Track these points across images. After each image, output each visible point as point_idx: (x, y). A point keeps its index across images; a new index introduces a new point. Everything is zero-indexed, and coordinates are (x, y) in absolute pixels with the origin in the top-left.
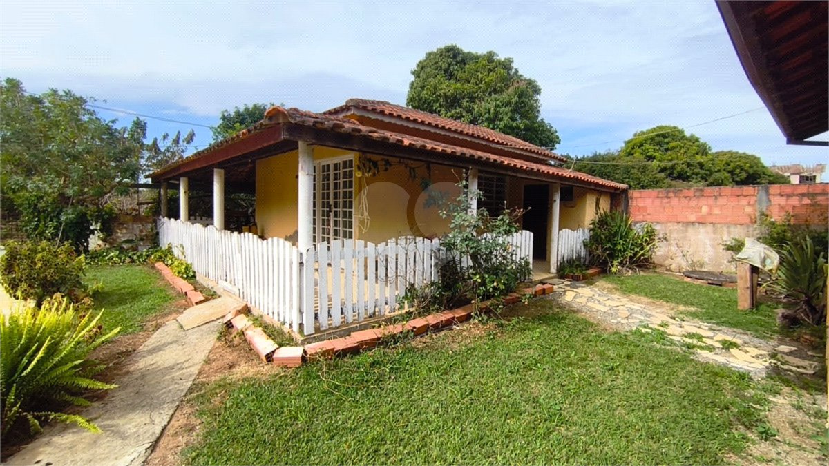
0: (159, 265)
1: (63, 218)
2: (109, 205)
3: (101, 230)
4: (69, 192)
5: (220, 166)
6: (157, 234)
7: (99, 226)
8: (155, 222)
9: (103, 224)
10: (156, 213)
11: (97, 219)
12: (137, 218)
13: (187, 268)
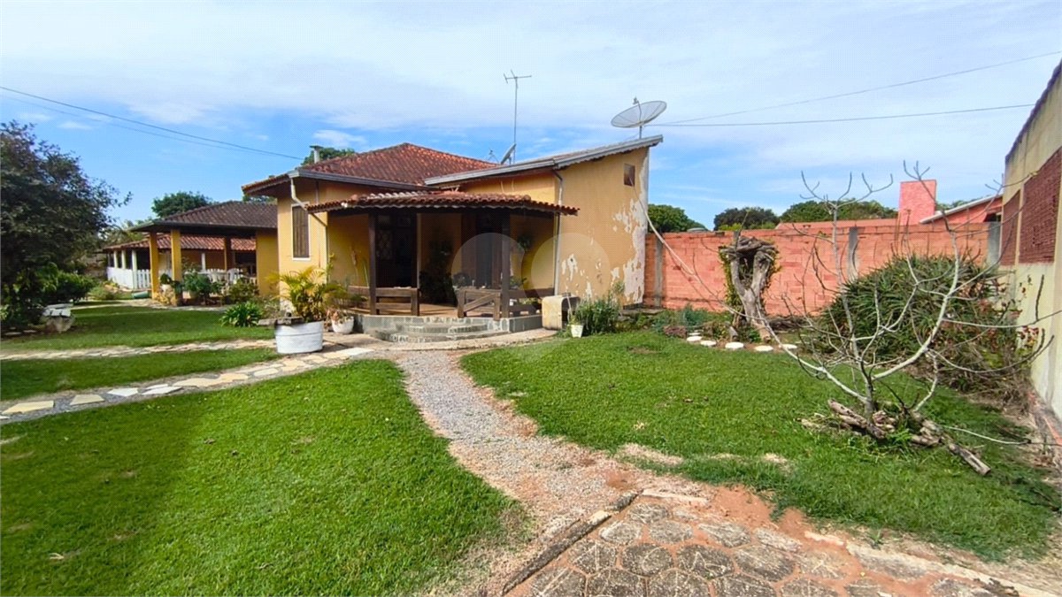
0: (106, 286)
5: (122, 251)
8: (105, 269)
10: (105, 265)
13: (116, 284)
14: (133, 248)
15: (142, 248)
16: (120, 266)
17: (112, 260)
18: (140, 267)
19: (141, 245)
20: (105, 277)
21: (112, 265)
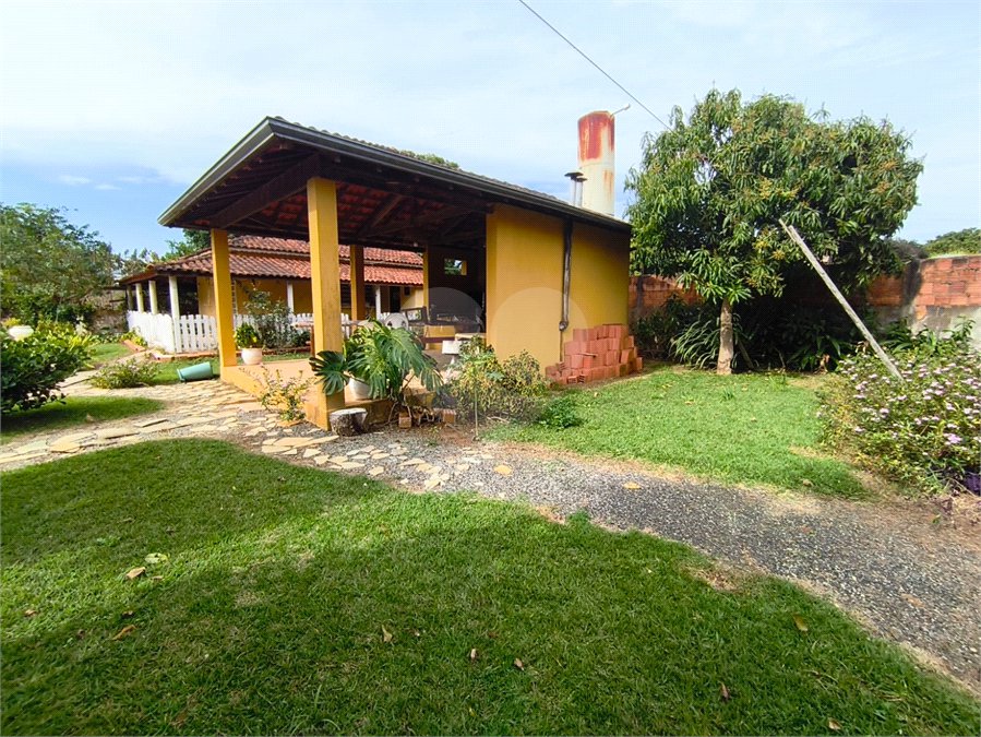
0: (127, 341)
1: (58, 311)
2: (88, 303)
3: (84, 322)
4: (62, 294)
5: (152, 279)
6: (127, 323)
7: (82, 318)
8: (124, 314)
9: (85, 317)
10: (125, 308)
11: (81, 312)
12: (111, 312)
13: (142, 340)
14: (171, 272)
15: (189, 271)
16: (147, 308)
17: (134, 299)
18: (184, 311)
19: (185, 267)
20: (125, 327)
21: (135, 308)
